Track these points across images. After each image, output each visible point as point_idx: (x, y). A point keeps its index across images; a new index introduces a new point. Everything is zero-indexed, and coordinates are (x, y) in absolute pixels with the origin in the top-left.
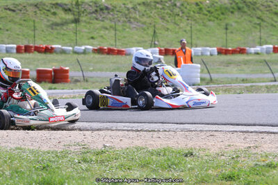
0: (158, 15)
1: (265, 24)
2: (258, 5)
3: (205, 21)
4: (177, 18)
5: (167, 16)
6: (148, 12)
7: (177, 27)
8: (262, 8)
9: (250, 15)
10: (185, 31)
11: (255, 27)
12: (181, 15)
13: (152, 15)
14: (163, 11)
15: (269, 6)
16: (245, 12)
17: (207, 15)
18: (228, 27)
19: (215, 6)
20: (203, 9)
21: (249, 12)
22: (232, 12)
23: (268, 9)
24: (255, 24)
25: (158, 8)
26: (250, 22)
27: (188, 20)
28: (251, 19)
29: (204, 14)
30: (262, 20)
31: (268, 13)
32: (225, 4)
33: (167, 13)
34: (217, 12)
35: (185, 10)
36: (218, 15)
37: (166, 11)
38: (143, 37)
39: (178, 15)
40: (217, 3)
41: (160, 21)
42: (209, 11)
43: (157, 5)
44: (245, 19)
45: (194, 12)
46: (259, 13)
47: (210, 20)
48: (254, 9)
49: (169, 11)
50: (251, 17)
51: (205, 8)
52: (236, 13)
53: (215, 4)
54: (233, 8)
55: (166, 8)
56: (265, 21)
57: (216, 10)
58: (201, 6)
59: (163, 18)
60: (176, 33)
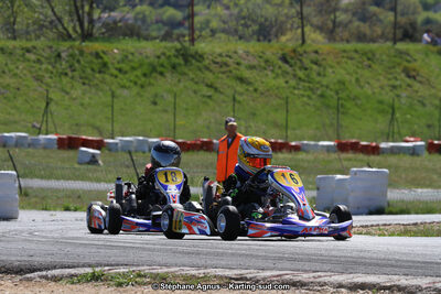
0: (30, 72)
1: (222, 97)
2: (207, 62)
3: (113, 88)
4: (65, 80)
5: (47, 75)
6: (12, 67)
7: (67, 97)
8: (213, 67)
9: (192, 80)
10: (82, 105)
11: (205, 102)
12: (70, 74)
13: (18, 72)
14: (38, 66)
15: (226, 65)
16: (184, 74)
17: (116, 77)
18: (158, 100)
19: (130, 61)
20: (110, 65)
21: (192, 75)
22: (162, 74)
23: (224, 69)
24: (204, 96)
25: (29, 60)
26: (195, 92)
27: (84, 84)
28: (195, 87)
29: (112, 75)
30: (216, 89)
31: (224, 76)
32: (147, 57)
33: (47, 70)
34: (135, 73)
35: (77, 65)
36: (137, 76)
37: (44, 66)
38: (9, 114)
39: (66, 74)
40: (132, 54)
41: (35, 83)
42: (120, 70)
43: (28, 55)
44: (185, 87)
45: (93, 70)
46: (209, 77)
47: (123, 87)
48: (200, 70)
49: (50, 67)
50: (197, 83)
51: (113, 64)
52: (168, 75)
53: (130, 57)
54: (162, 66)
55: (43, 59)
56: (222, 93)
57: (133, 68)
58: (106, 59)
59: (38, 79)
60: (66, 109)
